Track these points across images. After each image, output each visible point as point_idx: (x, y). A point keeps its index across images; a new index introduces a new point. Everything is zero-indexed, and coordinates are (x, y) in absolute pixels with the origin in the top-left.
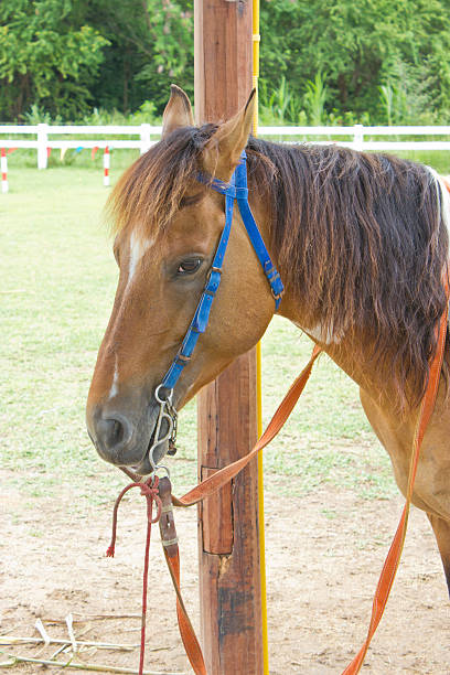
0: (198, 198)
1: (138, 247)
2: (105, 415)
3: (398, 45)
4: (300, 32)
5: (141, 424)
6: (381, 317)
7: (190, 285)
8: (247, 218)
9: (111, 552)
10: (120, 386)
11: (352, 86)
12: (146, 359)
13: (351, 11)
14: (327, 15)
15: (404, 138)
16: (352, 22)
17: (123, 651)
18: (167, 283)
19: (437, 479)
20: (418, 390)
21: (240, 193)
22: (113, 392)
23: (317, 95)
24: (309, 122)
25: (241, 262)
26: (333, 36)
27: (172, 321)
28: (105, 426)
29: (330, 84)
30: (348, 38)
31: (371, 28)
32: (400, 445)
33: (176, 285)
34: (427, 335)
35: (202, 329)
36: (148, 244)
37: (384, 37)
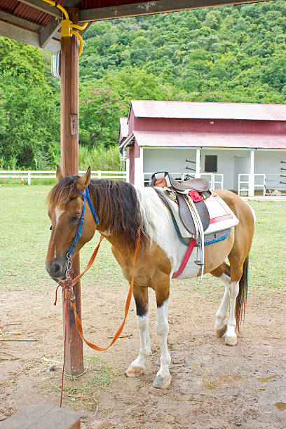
0: (76, 198)
1: (58, 212)
2: (53, 264)
3: (38, 145)
4: (7, 141)
5: (64, 265)
6: (124, 227)
7: (76, 223)
8: (89, 202)
9: (55, 304)
10: (57, 255)
11: (22, 158)
12: (64, 246)
13: (22, 135)
14: (15, 135)
15: (44, 174)
16: (23, 138)
17: (19, 334)
18: (70, 223)
19: (138, 273)
20: (134, 248)
21: (87, 195)
22: (55, 257)
23: (14, 161)
24: (11, 169)
25: (88, 216)
26: (17, 142)
27: (70, 234)
28: (53, 267)
29: (18, 158)
30: (21, 143)
31: (29, 140)
32: (126, 264)
33: (72, 223)
34: (136, 231)
35: (80, 235)
36: (62, 212)
37: (33, 143)
